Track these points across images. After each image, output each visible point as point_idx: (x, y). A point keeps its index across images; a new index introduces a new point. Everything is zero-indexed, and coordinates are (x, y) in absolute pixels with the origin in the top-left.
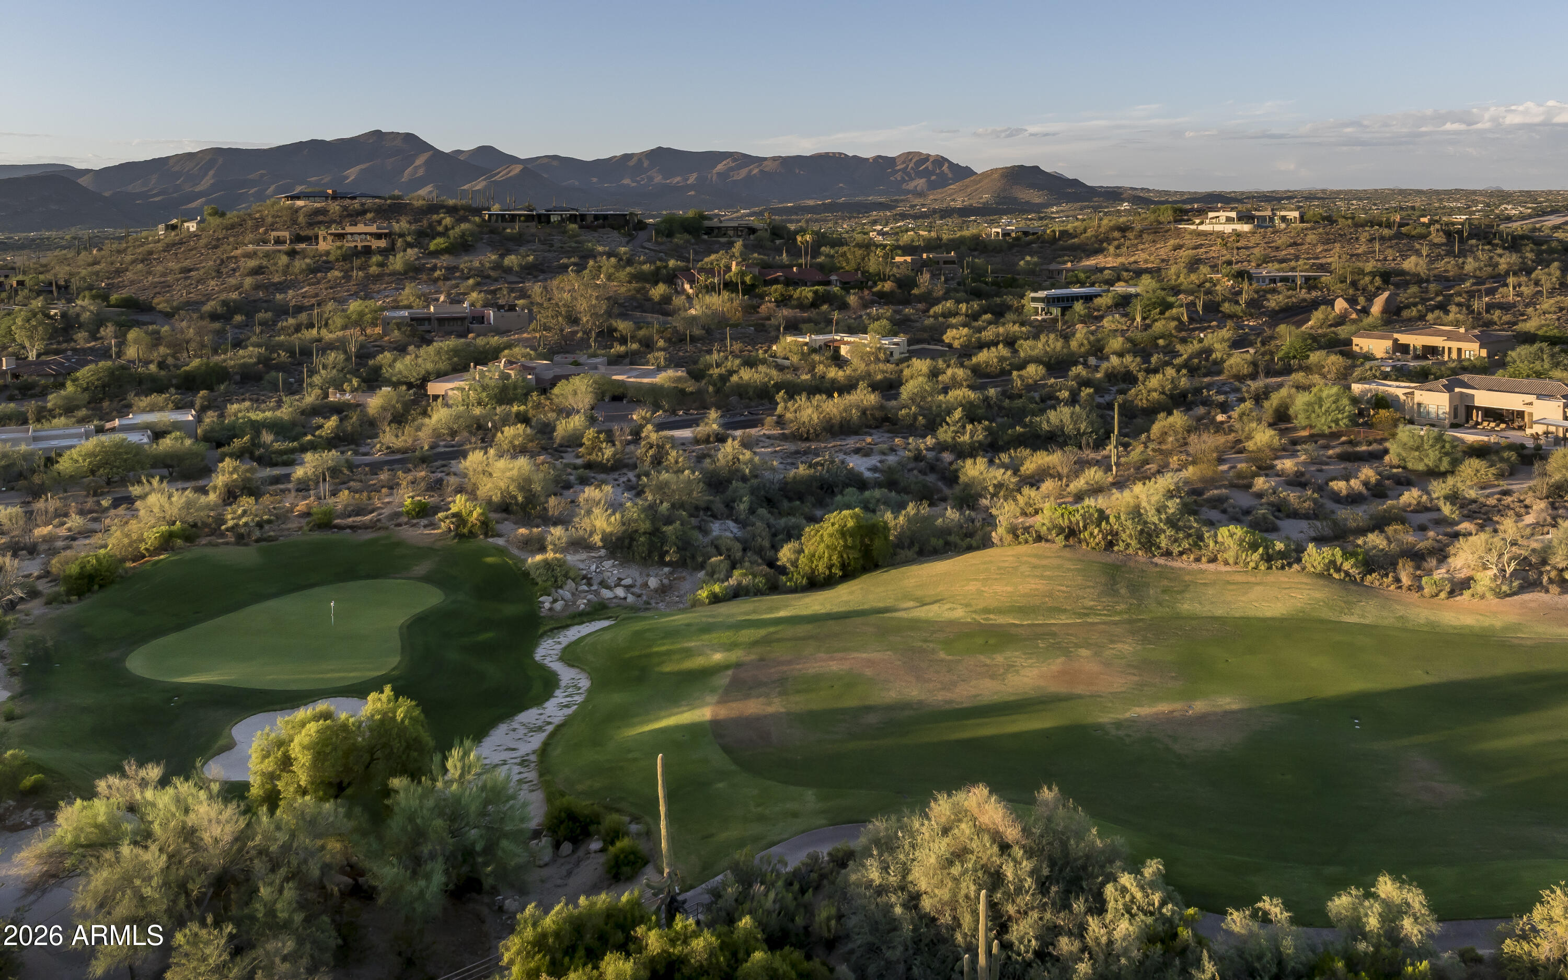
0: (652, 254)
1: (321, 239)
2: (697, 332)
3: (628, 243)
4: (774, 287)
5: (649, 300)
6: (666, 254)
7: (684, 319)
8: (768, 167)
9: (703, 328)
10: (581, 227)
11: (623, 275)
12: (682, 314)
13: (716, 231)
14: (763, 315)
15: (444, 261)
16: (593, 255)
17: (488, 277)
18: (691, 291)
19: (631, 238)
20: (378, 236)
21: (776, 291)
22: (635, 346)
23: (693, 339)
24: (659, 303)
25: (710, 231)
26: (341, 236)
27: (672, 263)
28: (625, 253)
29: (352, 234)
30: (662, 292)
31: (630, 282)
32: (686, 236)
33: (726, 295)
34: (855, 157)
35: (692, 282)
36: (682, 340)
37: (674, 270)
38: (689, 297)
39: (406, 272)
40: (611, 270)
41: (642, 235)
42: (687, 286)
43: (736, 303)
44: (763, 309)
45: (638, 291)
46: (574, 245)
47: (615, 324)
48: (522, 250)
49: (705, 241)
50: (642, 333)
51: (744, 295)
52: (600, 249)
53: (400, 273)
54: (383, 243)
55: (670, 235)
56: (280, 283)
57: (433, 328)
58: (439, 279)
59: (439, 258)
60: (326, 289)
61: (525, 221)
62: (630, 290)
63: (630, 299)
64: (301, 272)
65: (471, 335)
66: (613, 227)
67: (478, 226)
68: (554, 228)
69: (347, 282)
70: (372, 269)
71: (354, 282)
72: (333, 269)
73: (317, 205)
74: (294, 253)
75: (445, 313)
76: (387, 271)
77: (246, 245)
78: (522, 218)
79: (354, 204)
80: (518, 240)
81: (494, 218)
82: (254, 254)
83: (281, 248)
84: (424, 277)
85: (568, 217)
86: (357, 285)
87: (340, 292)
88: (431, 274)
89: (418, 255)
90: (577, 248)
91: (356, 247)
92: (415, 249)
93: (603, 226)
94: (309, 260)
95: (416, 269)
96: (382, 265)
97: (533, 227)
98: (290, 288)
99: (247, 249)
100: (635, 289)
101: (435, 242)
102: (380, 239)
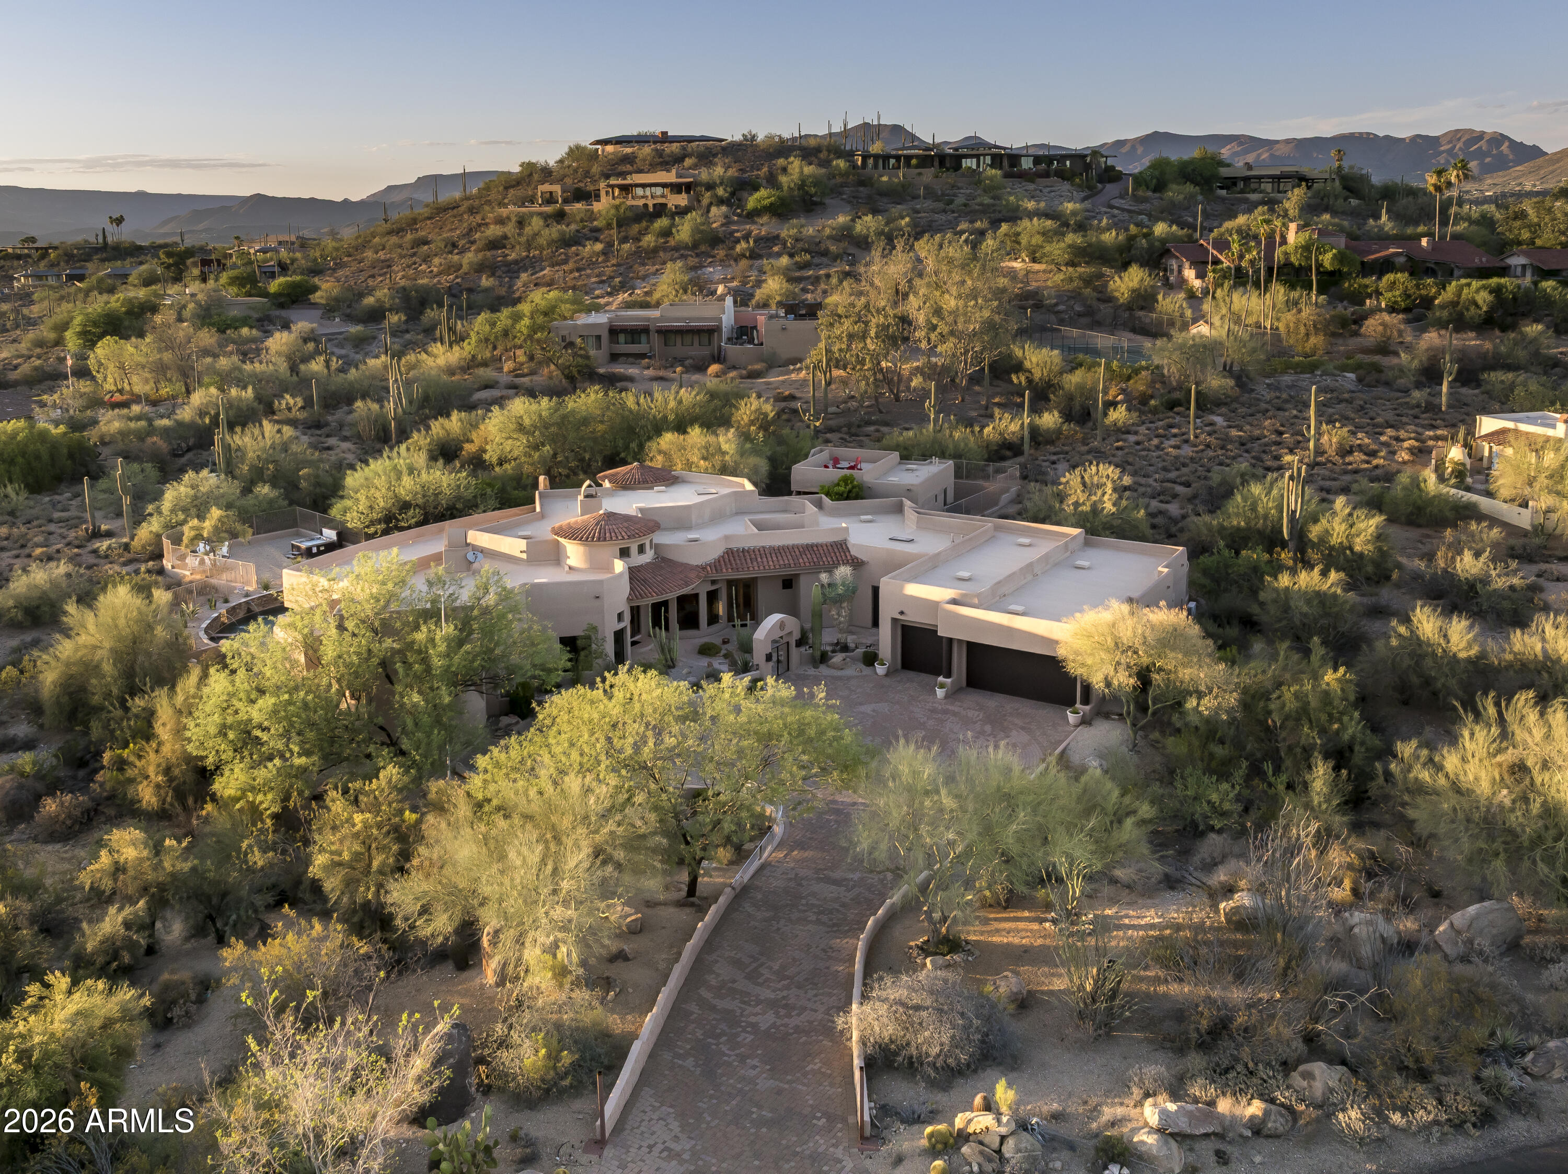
0: (1126, 216)
1: (603, 193)
2: (1216, 382)
3: (1084, 200)
4: (1389, 277)
5: (1109, 299)
6: (1150, 216)
7: (1181, 347)
8: (1281, 150)
9: (1228, 370)
10: (1007, 176)
11: (1057, 249)
12: (1179, 337)
13: (1241, 184)
14: (1370, 342)
15: (763, 227)
16: (1013, 216)
17: (825, 253)
18: (1197, 283)
19: (1090, 191)
20: (676, 188)
21: (1392, 286)
22: (1049, 420)
23: (1206, 403)
24: (1129, 307)
25: (1231, 183)
26: (625, 189)
27: (1160, 229)
28: (1074, 213)
29: (644, 186)
30: (1134, 284)
31: (1072, 264)
32: (1189, 188)
33: (1279, 292)
34: (1387, 137)
35: (1200, 266)
36: (1174, 404)
37: (1163, 241)
38: (1191, 295)
39: (695, 246)
40: (1037, 240)
41: (1111, 189)
42: (1189, 274)
43: (1307, 312)
44: (1372, 327)
45: (1087, 281)
46: (987, 201)
47: (1018, 353)
48: (896, 210)
49: (1223, 199)
50: (1074, 379)
51: (1320, 292)
52: (1030, 205)
53: (686, 247)
54: (682, 200)
55: (1160, 187)
56: (516, 262)
57: (651, 349)
58: (743, 256)
59: (754, 223)
60: (571, 272)
61: (917, 167)
62: (1071, 280)
63: (1070, 298)
64: (549, 245)
65: (714, 368)
66: (1062, 175)
67: (841, 175)
68: (963, 175)
69: (605, 261)
70: (649, 240)
71: (614, 261)
72: (597, 240)
73: (628, 150)
74: (560, 216)
75: (678, 320)
76: (672, 243)
77: (506, 206)
78: (914, 161)
79: (675, 147)
80: (899, 194)
81: (871, 161)
82: (508, 218)
83: (548, 209)
84: (721, 252)
85: (988, 160)
86: (618, 265)
87: (589, 276)
88: (733, 248)
89: (726, 217)
90: (988, 205)
91: (646, 205)
92: (724, 208)
93: (1046, 175)
94: (573, 227)
95: (715, 240)
96: (666, 233)
97: (928, 175)
98: (526, 270)
99: (504, 212)
100: (1080, 277)
101: (757, 195)
102: (680, 192)
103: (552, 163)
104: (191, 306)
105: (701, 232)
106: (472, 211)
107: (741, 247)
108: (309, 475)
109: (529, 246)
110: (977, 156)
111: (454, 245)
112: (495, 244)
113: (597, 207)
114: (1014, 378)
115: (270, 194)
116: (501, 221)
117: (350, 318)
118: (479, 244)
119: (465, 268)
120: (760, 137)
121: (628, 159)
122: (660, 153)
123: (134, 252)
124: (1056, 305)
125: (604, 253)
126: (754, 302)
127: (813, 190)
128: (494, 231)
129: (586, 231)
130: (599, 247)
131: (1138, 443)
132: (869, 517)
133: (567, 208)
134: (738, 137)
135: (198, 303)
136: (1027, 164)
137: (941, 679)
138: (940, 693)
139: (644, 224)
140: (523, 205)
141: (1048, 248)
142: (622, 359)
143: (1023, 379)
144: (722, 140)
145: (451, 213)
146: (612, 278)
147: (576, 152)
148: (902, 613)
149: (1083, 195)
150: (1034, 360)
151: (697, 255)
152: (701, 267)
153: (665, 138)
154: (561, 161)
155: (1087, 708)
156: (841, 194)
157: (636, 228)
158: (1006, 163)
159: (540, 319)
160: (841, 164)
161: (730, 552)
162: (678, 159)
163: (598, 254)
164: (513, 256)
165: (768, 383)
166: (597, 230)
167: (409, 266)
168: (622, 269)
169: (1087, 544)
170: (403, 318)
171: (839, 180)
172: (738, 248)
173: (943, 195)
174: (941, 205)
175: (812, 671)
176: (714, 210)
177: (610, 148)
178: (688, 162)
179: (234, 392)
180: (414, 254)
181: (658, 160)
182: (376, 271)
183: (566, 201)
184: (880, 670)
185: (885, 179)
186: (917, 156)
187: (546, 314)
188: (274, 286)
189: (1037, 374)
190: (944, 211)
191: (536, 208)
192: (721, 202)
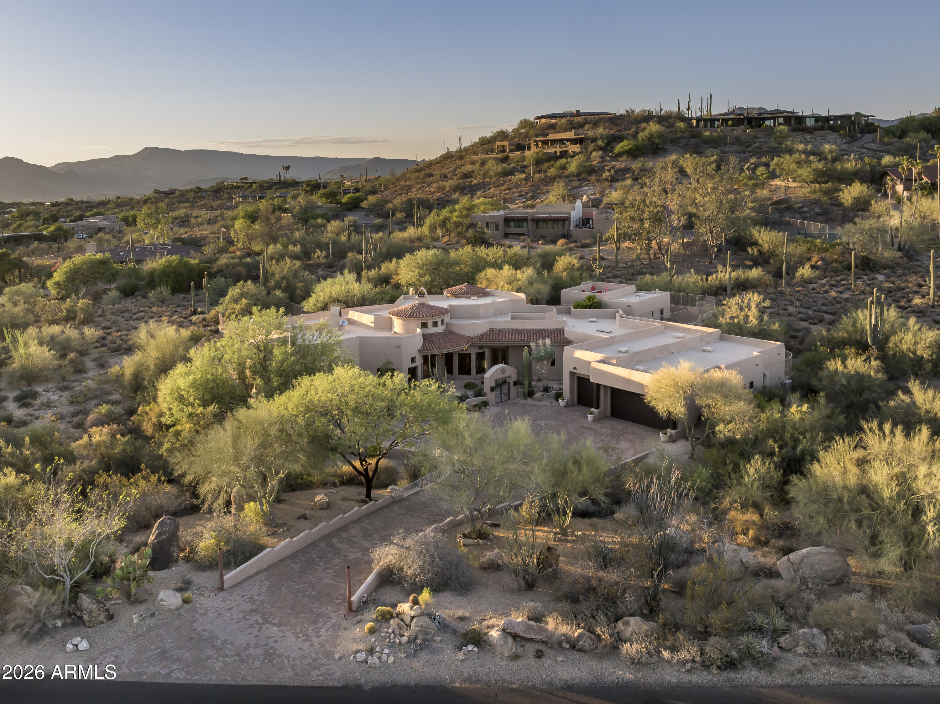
1: (532, 146)
2: (889, 255)
3: (843, 144)
5: (838, 204)
6: (884, 152)
9: (901, 247)
10: (792, 130)
11: (805, 172)
15: (622, 163)
18: (903, 194)
19: (851, 139)
20: (574, 141)
22: (755, 273)
24: (850, 208)
26: (545, 143)
28: (831, 152)
29: (552, 141)
30: (856, 193)
31: (816, 181)
35: (909, 182)
37: (887, 167)
38: (897, 202)
39: (579, 174)
41: (865, 137)
42: (900, 188)
45: (826, 193)
46: (774, 145)
48: (709, 151)
53: (574, 176)
54: (577, 148)
56: (476, 185)
57: (528, 231)
58: (607, 180)
59: (618, 161)
60: (505, 190)
61: (733, 125)
62: (814, 192)
63: (812, 203)
64: (496, 175)
65: (561, 241)
66: (833, 129)
67: (681, 132)
68: (763, 130)
69: (525, 184)
70: (552, 171)
71: (530, 184)
72: (524, 172)
73: (553, 121)
74: (505, 159)
75: (545, 213)
76: (566, 173)
77: (477, 154)
78: (730, 123)
79: (580, 119)
80: (714, 143)
81: (702, 123)
82: (477, 161)
83: (499, 156)
84: (593, 178)
85: (781, 120)
86: (532, 186)
87: (514, 193)
88: (601, 175)
89: (602, 157)
90: (774, 148)
91: (556, 152)
92: (600, 153)
93: (822, 129)
94: (512, 165)
95: (592, 171)
96: (563, 168)
97: (738, 131)
98: (480, 190)
99: (475, 157)
100: (821, 191)
101: (621, 144)
102: (576, 144)
103: (510, 130)
104: (298, 208)
105: (584, 166)
106: (461, 158)
107: (606, 174)
108: (302, 286)
109: (484, 176)
110: (774, 119)
111: (446, 177)
112: (467, 176)
113: (528, 153)
114: (749, 250)
115: (383, 157)
116: (473, 163)
117: (379, 216)
118: (459, 176)
119: (447, 189)
120: (637, 111)
121: (552, 127)
122: (571, 123)
123: (295, 184)
124: (801, 208)
125: (526, 179)
126: (602, 206)
127: (657, 140)
128: (468, 168)
129: (518, 167)
130: (524, 175)
131: (814, 289)
132: (595, 319)
133: (511, 155)
134: (623, 112)
135: (301, 206)
136: (810, 123)
137: (592, 410)
138: (590, 417)
139: (552, 162)
140: (487, 154)
141: (800, 171)
142: (510, 236)
143: (755, 250)
144: (610, 114)
145: (450, 159)
146: (527, 193)
147: (525, 124)
148: (575, 368)
149: (845, 141)
150: (765, 238)
151: (579, 180)
152: (581, 186)
153: (578, 113)
154: (515, 130)
155: (674, 432)
156: (679, 143)
157: (547, 165)
158: (793, 122)
159: (465, 212)
160: (682, 125)
161: (492, 331)
162: (581, 125)
163: (522, 180)
164: (475, 182)
165: (591, 251)
166: (525, 167)
167: (420, 189)
168: (534, 188)
169: (722, 339)
170: (404, 215)
171: (679, 135)
172: (604, 176)
173: (746, 142)
174: (742, 148)
175: (522, 401)
176: (594, 153)
177: (543, 121)
178: (587, 127)
179: (290, 247)
180: (424, 182)
181: (569, 126)
182: (403, 191)
183: (511, 151)
184: (562, 403)
185: (707, 133)
186: (732, 119)
187: (469, 210)
188: (345, 199)
189: (766, 247)
190: (744, 152)
191: (494, 155)
192: (601, 149)
